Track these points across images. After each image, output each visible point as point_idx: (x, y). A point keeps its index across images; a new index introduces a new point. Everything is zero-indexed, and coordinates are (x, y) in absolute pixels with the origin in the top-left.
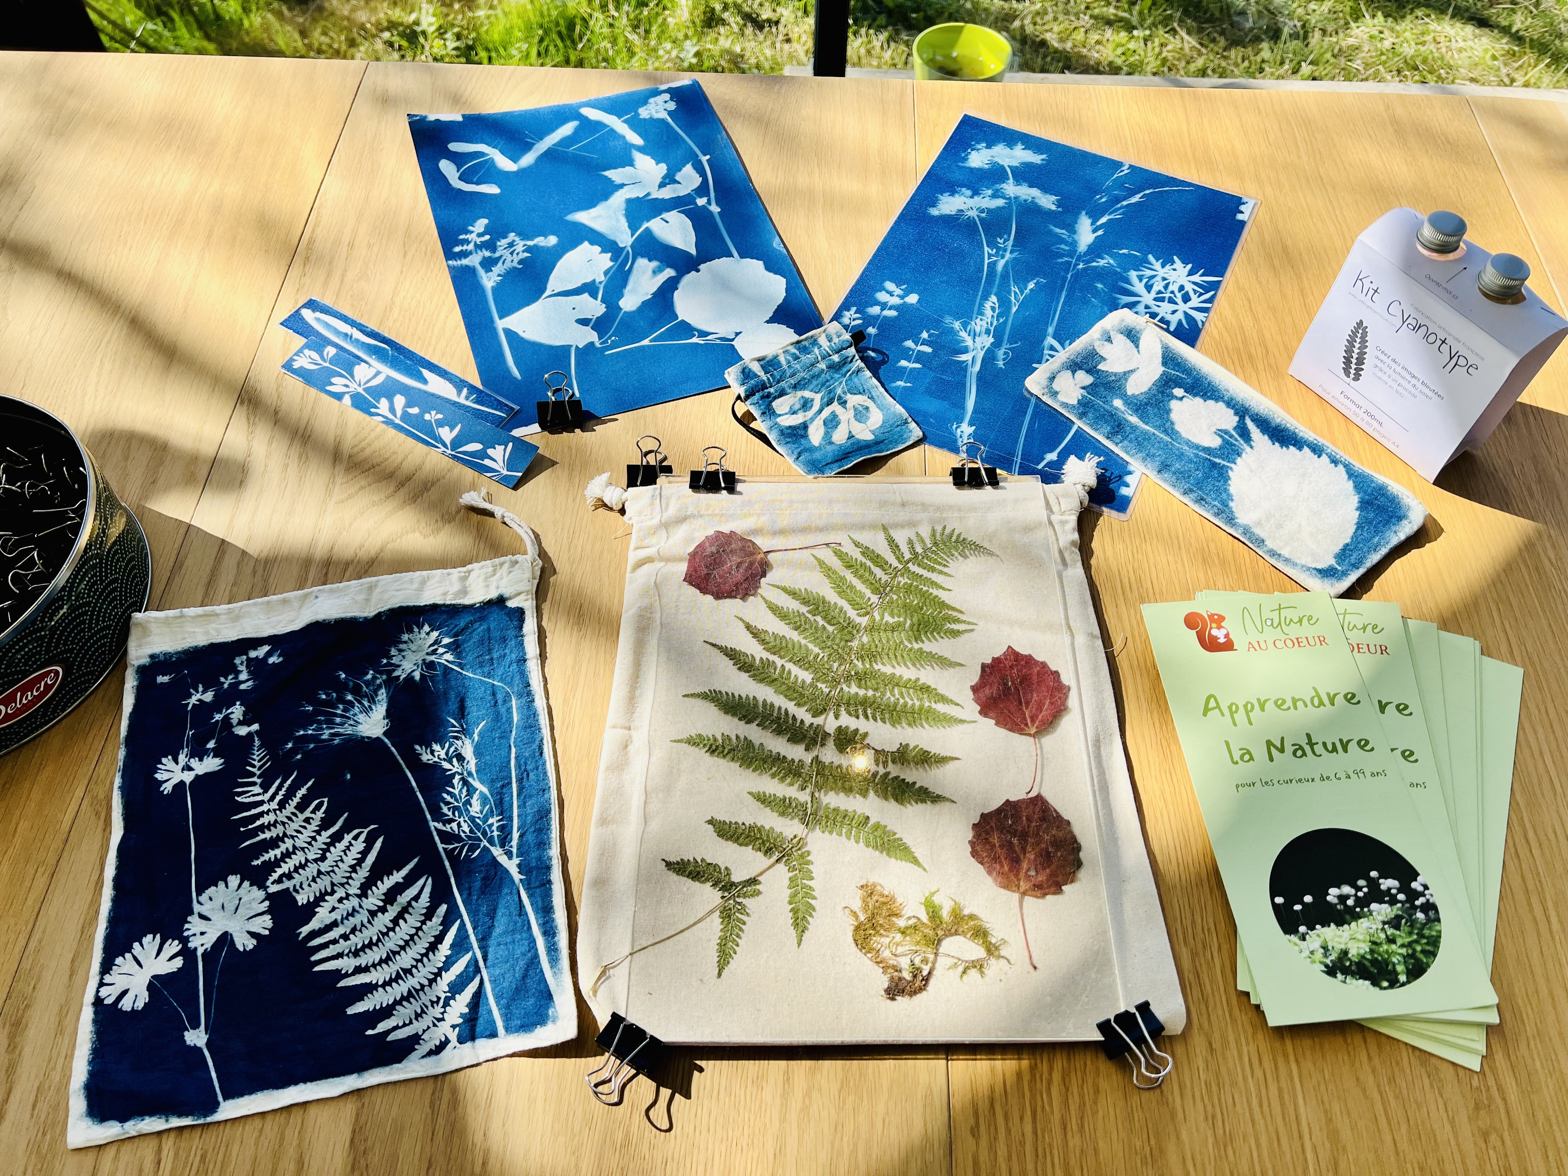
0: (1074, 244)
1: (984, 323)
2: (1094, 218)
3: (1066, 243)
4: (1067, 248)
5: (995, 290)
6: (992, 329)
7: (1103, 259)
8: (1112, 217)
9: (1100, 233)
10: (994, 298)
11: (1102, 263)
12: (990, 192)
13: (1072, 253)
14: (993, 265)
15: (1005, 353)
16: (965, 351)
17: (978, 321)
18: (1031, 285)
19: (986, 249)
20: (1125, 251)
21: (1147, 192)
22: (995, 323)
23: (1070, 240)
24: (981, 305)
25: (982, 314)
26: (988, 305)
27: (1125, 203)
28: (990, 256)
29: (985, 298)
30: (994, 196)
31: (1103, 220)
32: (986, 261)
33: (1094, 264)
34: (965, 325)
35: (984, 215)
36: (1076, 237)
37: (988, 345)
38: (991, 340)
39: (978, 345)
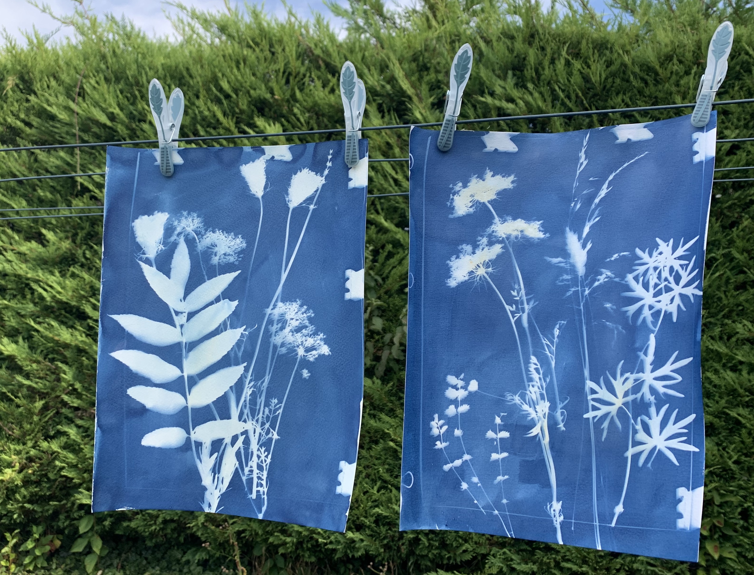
0: (573, 269)
1: (536, 389)
2: (578, 231)
3: (566, 272)
4: (569, 277)
5: (531, 349)
6: (544, 392)
7: (601, 274)
8: (592, 222)
9: (589, 246)
10: (534, 359)
11: (602, 279)
12: (485, 240)
13: (575, 280)
14: (519, 322)
15: (562, 413)
16: (532, 424)
17: (531, 388)
18: (557, 332)
19: (507, 307)
20: (616, 256)
21: (611, 177)
22: (544, 385)
23: (568, 267)
24: (527, 370)
25: (531, 380)
26: (532, 368)
27: (597, 201)
28: (513, 313)
29: (527, 362)
30: (491, 244)
31: (586, 230)
32: (513, 321)
33: (597, 284)
34: (523, 397)
35: (490, 270)
36: (571, 261)
37: (547, 411)
38: (548, 404)
39: (541, 414)
